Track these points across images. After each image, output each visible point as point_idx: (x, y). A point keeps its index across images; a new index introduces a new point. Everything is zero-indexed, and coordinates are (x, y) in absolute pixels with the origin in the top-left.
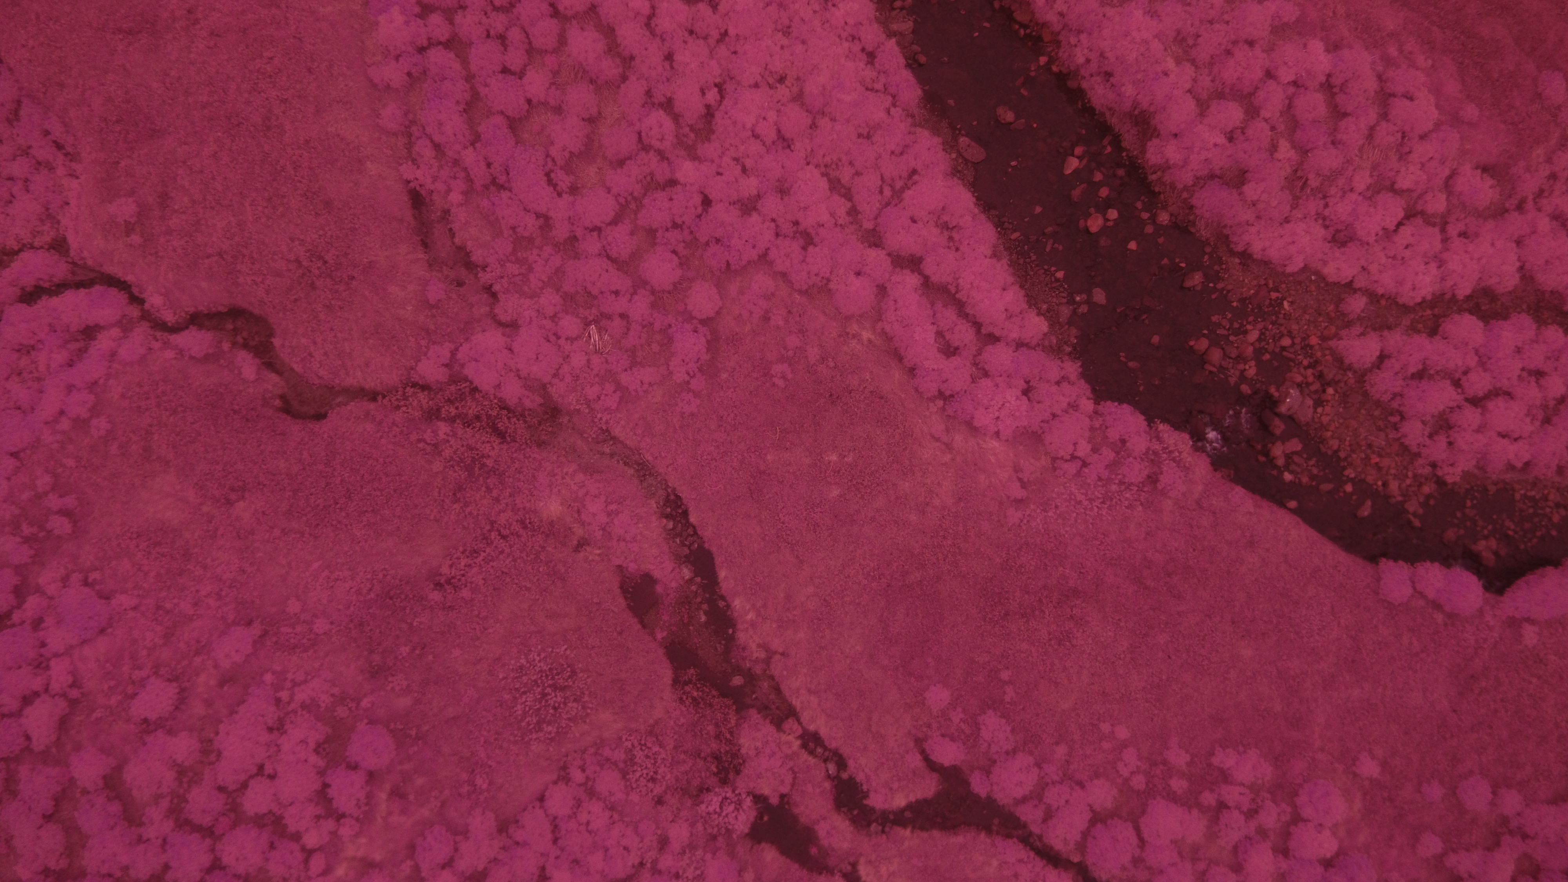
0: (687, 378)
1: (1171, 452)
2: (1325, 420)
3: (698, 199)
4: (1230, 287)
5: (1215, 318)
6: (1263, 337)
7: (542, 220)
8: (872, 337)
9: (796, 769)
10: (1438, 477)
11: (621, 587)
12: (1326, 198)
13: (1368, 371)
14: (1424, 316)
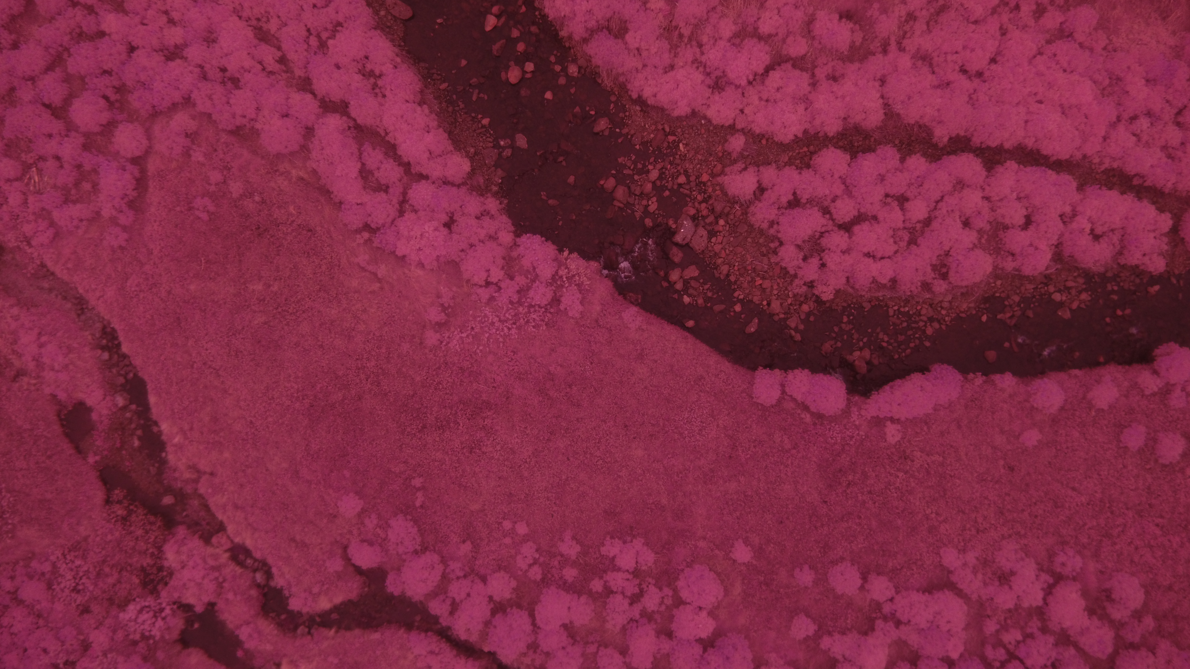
0: (114, 213)
2: (717, 248)
3: (122, 47)
4: (632, 132)
5: (620, 160)
6: (663, 176)
9: (222, 579)
10: (817, 296)
11: (58, 414)
12: (700, 46)
13: (751, 202)
14: (799, 153)
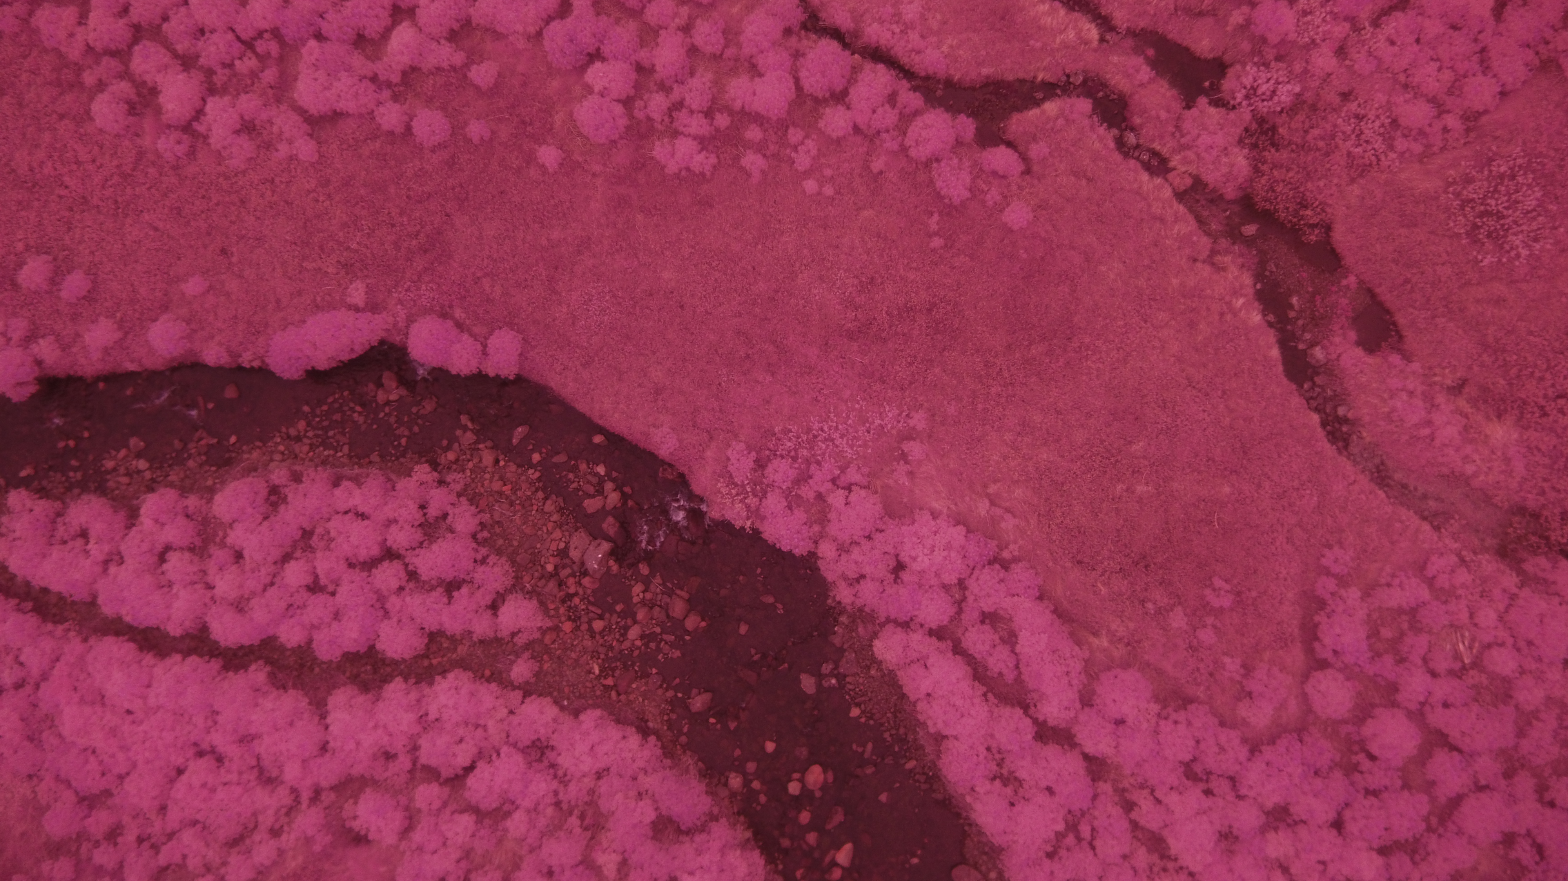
0: (1342, 593)
2: (557, 534)
5: (677, 654)
6: (622, 631)
9: (1176, 135)
10: (436, 471)
11: (1401, 337)
12: (557, 804)
13: (510, 590)
14: (443, 657)
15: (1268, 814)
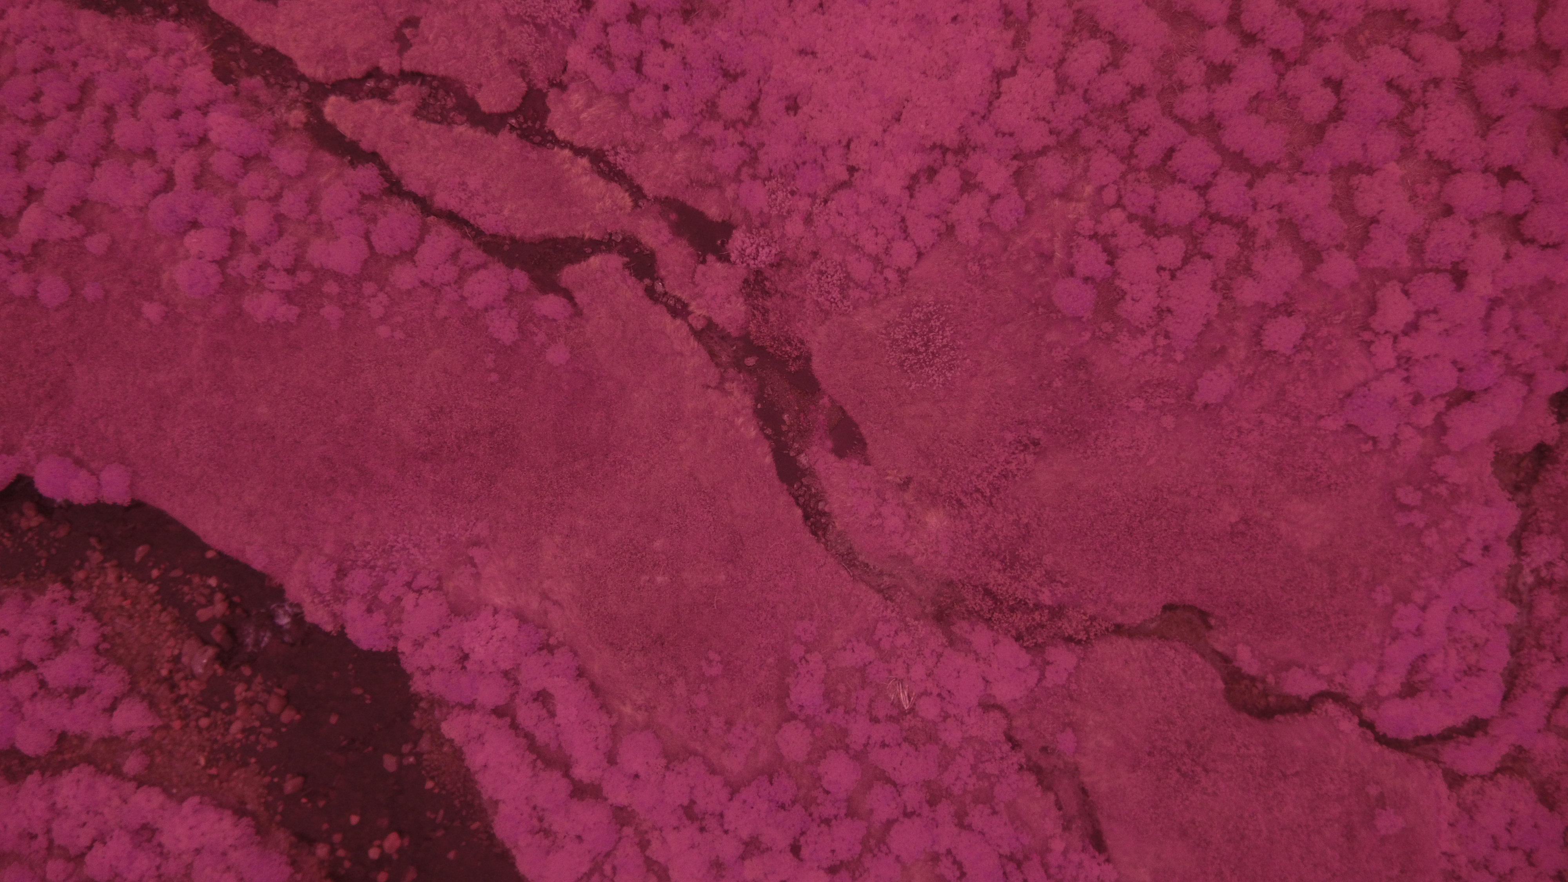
0: (808, 656)
1: (322, 602)
3: (805, 852)
4: (257, 778)
5: (273, 744)
6: (226, 726)
7: (966, 823)
8: (622, 708)
9: (691, 285)
10: (69, 588)
11: (865, 444)
13: (124, 695)
15: (746, 844)
